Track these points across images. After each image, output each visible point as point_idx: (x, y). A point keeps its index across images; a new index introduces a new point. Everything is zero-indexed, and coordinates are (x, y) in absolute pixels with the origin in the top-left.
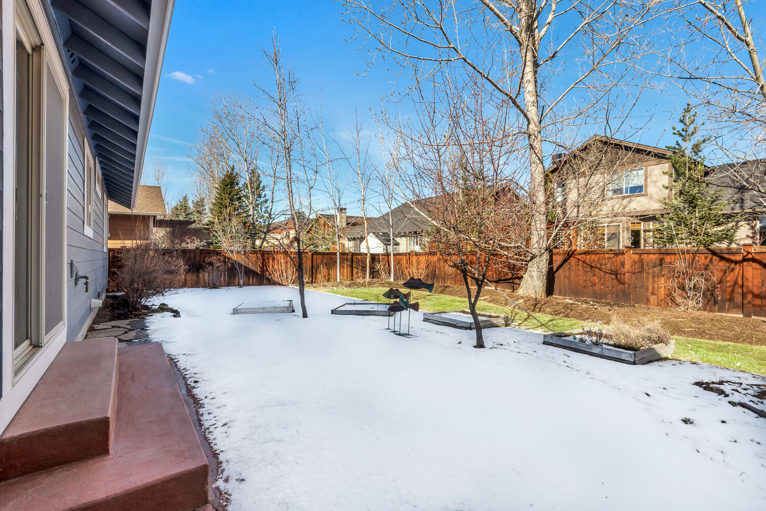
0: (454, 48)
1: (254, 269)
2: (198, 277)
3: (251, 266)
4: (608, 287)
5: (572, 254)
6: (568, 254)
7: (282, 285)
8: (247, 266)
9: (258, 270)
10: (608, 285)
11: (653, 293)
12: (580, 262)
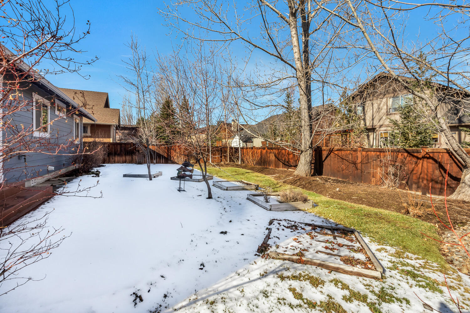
0: (234, 33)
1: (163, 155)
2: (132, 158)
3: (161, 153)
4: (350, 172)
5: (332, 150)
6: (330, 150)
7: (178, 164)
8: (159, 153)
9: (166, 155)
10: (350, 170)
11: (373, 177)
12: (337, 156)
